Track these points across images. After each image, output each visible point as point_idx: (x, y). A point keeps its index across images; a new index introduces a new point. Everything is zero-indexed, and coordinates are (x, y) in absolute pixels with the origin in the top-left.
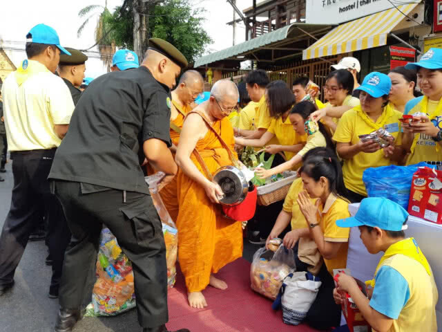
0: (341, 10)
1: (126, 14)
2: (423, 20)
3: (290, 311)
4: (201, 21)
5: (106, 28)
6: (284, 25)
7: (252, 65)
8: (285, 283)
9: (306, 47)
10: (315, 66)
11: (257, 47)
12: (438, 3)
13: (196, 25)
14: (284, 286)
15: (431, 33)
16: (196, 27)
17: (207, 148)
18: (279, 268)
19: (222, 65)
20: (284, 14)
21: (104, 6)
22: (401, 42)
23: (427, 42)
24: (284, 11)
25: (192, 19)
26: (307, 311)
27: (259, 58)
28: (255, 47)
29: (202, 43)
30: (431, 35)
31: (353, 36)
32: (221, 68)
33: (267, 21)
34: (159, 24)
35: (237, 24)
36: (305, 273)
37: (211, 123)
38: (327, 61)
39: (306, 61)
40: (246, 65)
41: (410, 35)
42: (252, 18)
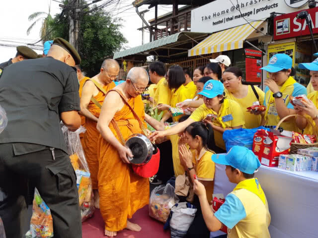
0: (214, 24)
1: (64, 19)
2: (267, 32)
3: (176, 230)
4: (119, 27)
5: (49, 29)
6: (177, 32)
7: (155, 59)
8: (173, 210)
9: (191, 48)
10: (197, 61)
11: (157, 46)
12: (277, 22)
13: (115, 29)
14: (172, 213)
15: (272, 41)
16: (115, 31)
17: (122, 119)
18: (168, 201)
19: (134, 58)
20: (176, 25)
21: (48, 13)
22: (252, 47)
23: (269, 47)
24: (176, 22)
25: (112, 25)
26: (187, 230)
27: (159, 54)
28: (156, 47)
29: (119, 43)
30: (272, 42)
31: (222, 41)
32: (133, 60)
33: (165, 29)
34: (88, 27)
35: (145, 30)
36: (186, 203)
37: (127, 100)
38: (205, 58)
39: (191, 57)
40: (150, 58)
41: (259, 42)
42: (154, 26)
